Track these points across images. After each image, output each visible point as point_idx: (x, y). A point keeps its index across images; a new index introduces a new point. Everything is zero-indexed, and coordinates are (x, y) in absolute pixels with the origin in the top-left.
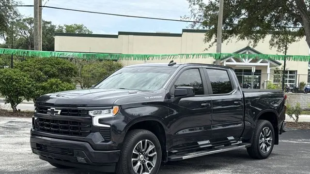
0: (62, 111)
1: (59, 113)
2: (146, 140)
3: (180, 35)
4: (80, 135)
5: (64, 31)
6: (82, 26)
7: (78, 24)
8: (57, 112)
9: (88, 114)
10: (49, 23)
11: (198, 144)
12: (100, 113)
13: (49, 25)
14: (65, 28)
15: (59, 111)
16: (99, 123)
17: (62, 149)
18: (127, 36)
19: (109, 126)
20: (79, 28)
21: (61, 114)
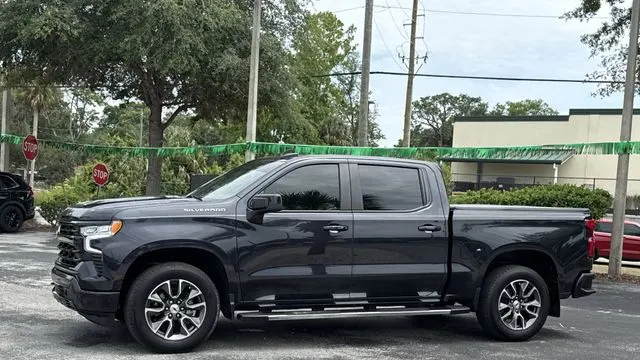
2: (181, 281)
5: (506, 113)
6: (541, 101)
7: (532, 99)
10: (477, 100)
11: (332, 297)
13: (477, 104)
14: (507, 107)
16: (92, 246)
18: (586, 117)
19: (100, 252)
20: (535, 106)
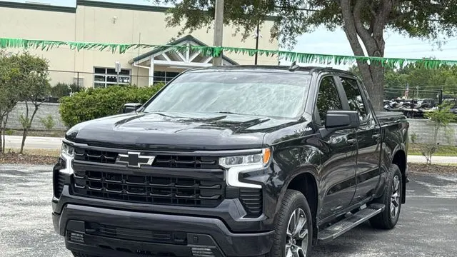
0: (158, 158)
1: (150, 162)
2: (299, 209)
3: (73, 10)
4: (198, 203)
8: (147, 160)
9: (216, 165)
12: (240, 162)
15: (151, 159)
16: (240, 181)
17: (154, 231)
19: (260, 187)
21: (154, 164)
